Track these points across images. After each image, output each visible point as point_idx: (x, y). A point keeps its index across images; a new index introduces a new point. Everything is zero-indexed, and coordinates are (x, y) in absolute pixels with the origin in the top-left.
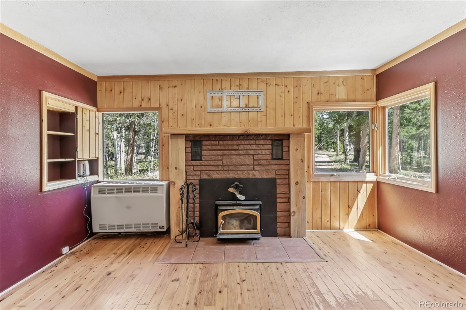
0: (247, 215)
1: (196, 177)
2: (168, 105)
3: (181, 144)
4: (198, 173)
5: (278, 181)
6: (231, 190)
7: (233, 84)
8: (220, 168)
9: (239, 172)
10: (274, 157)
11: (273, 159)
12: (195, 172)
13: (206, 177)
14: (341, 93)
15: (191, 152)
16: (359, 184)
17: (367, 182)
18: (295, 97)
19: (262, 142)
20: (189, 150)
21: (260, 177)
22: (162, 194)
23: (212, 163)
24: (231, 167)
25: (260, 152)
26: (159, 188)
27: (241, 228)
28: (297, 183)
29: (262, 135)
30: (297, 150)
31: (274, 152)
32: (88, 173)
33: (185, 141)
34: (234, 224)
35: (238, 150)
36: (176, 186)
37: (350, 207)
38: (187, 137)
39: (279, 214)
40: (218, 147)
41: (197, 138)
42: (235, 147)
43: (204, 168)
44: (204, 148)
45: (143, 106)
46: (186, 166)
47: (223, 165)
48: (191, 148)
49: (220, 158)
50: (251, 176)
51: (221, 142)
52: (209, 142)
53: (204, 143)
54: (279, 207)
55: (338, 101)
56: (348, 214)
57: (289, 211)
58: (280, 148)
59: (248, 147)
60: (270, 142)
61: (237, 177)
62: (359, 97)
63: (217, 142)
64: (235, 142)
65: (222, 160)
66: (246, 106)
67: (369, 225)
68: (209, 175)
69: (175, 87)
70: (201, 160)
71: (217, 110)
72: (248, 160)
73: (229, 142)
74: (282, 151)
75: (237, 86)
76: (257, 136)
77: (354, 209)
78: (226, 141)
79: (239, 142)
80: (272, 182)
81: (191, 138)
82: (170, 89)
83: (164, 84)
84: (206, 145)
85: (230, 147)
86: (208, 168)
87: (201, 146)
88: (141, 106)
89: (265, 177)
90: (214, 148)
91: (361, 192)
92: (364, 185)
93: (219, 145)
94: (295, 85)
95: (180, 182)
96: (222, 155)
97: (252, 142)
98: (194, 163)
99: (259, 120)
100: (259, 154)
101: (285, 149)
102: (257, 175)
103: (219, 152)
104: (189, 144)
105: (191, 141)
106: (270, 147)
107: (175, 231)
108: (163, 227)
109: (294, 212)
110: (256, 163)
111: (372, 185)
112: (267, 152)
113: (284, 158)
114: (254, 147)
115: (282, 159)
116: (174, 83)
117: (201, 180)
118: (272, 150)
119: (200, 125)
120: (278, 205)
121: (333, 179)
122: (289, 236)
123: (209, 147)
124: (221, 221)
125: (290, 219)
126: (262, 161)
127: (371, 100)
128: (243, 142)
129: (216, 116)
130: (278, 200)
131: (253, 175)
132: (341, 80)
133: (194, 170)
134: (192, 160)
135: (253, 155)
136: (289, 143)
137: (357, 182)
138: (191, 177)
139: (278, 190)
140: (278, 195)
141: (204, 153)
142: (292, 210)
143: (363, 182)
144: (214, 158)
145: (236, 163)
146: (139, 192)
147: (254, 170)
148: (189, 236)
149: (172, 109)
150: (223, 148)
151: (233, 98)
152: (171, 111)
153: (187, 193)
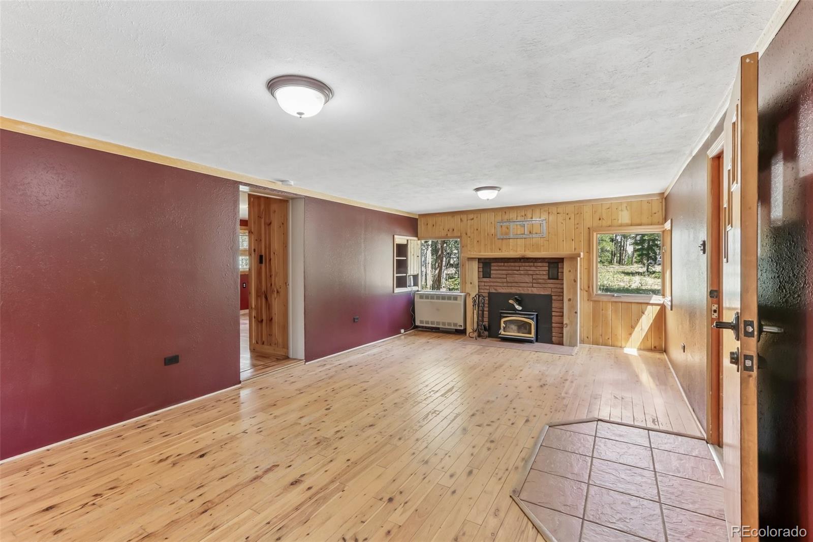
0: (523, 323)
1: (486, 291)
2: (466, 234)
3: (475, 265)
4: (488, 287)
5: (553, 297)
6: (511, 301)
7: (519, 215)
8: (505, 284)
9: (520, 288)
10: (550, 277)
11: (549, 279)
12: (486, 287)
13: (494, 291)
14: (624, 217)
15: (483, 272)
16: (644, 306)
17: (652, 304)
18: (576, 223)
19: (539, 264)
20: (481, 270)
21: (538, 293)
22: (461, 302)
23: (498, 280)
24: (513, 284)
25: (538, 272)
26: (459, 297)
27: (519, 332)
28: (570, 300)
29: (540, 258)
30: (570, 271)
31: (550, 272)
32: (412, 284)
33: (478, 262)
34: (513, 328)
35: (519, 270)
36: (471, 296)
37: (633, 328)
38: (479, 259)
39: (554, 325)
40: (504, 268)
41: (487, 261)
42: (518, 268)
43: (492, 284)
44: (492, 268)
46: (479, 282)
47: (507, 282)
48: (483, 268)
49: (505, 276)
50: (530, 292)
51: (506, 264)
52: (497, 263)
53: (492, 264)
54: (554, 319)
55: (621, 225)
56: (631, 334)
57: (562, 323)
58: (556, 269)
59: (528, 268)
60: (547, 264)
61: (518, 292)
62: (645, 220)
63: (503, 264)
64: (517, 264)
65: (506, 278)
66: (530, 232)
67: (655, 347)
68: (496, 290)
69: (472, 219)
70: (490, 277)
71: (505, 237)
72: (528, 279)
73: (512, 264)
74: (558, 273)
75: (523, 216)
76: (536, 260)
77: (637, 329)
78: (510, 263)
79: (520, 264)
80: (549, 298)
81: (483, 261)
82: (469, 221)
83: (464, 217)
84: (494, 266)
85: (513, 268)
86: (495, 284)
87: (490, 266)
88: (447, 235)
89: (543, 293)
90: (500, 268)
91: (646, 313)
92: (649, 307)
93: (504, 266)
94: (576, 213)
95: (474, 294)
96: (506, 274)
97: (532, 264)
98: (485, 280)
99: (542, 245)
100: (537, 274)
101: (560, 270)
102: (535, 291)
103: (504, 272)
104: (481, 265)
105: (483, 263)
106: (547, 268)
107: (469, 330)
108: (461, 326)
109: (566, 324)
110: (534, 281)
111: (659, 307)
112: (544, 273)
113: (559, 278)
114: (533, 268)
115: (557, 279)
116: (471, 216)
117: (489, 293)
118: (549, 271)
119: (492, 250)
120: (553, 318)
121: (614, 299)
122: (562, 344)
123: (497, 268)
124: (503, 325)
125: (563, 330)
126: (540, 280)
127: (659, 224)
128: (523, 264)
129: (504, 241)
130: (554, 314)
131: (532, 291)
132: (625, 205)
133: (485, 286)
134: (483, 277)
135: (532, 275)
136: (563, 264)
137: (641, 303)
138: (482, 291)
139: (553, 305)
140: (553, 310)
141: (492, 272)
142: (564, 323)
143: (648, 304)
144: (500, 276)
145: (517, 281)
146: (445, 299)
147: (533, 287)
148: (479, 336)
149: (469, 237)
150: (507, 268)
151: (519, 227)
152: (469, 238)
153: (478, 302)
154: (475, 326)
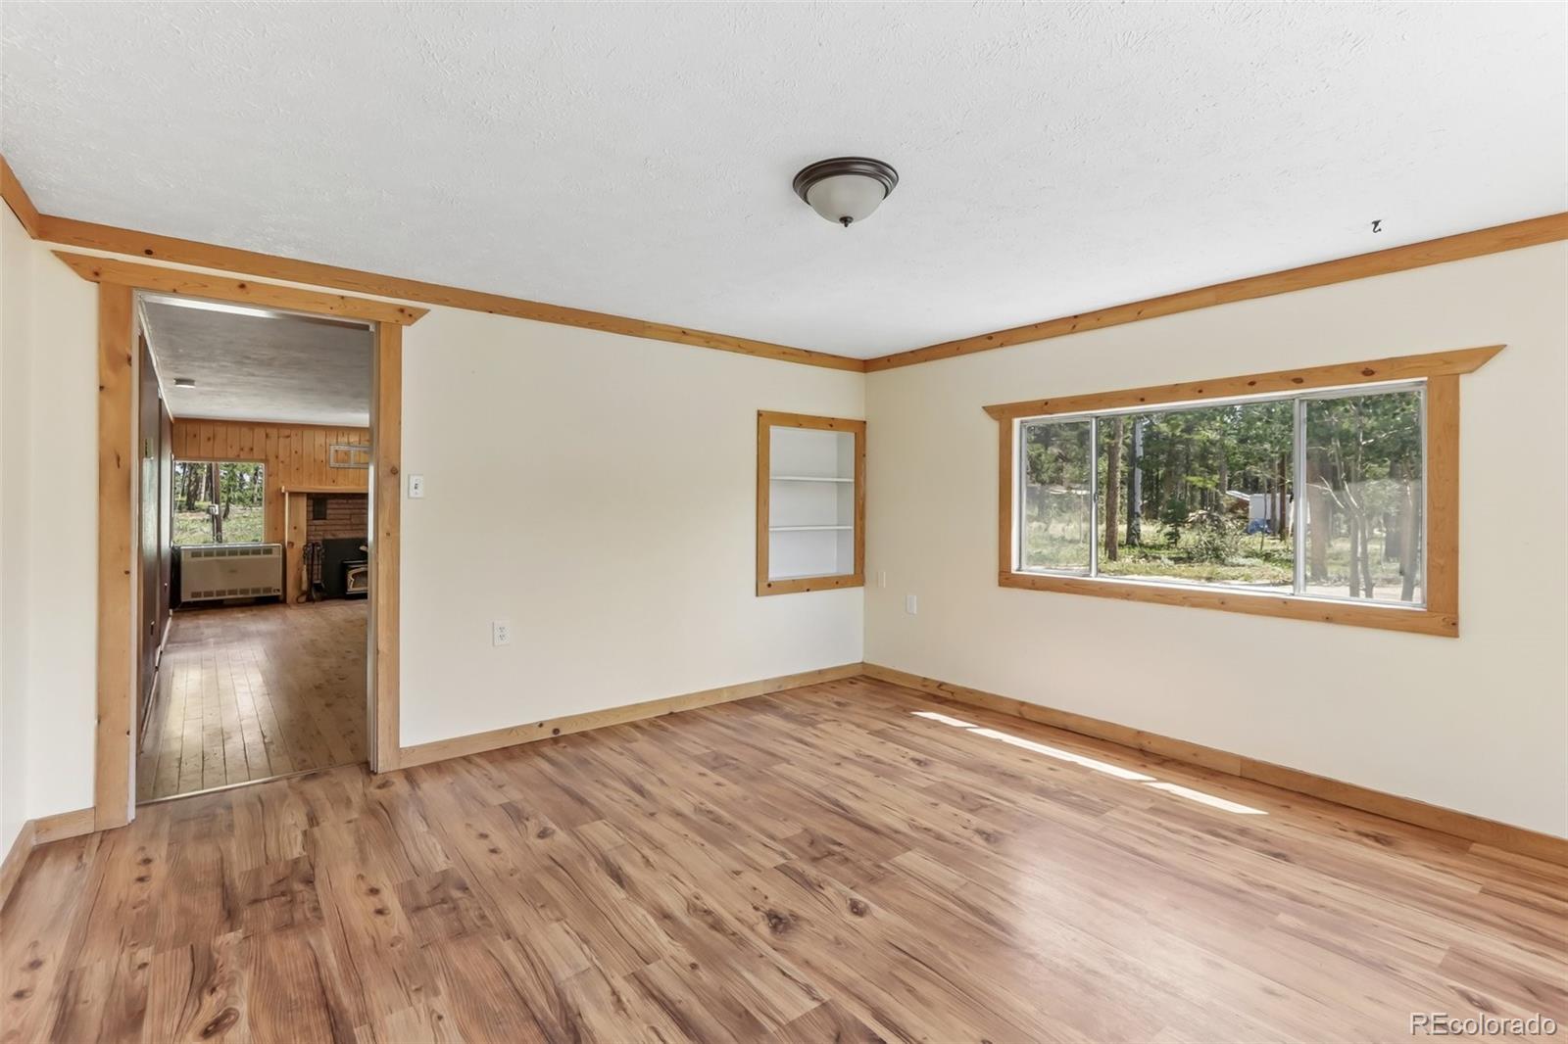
1: (320, 538)
2: (277, 457)
3: (303, 503)
4: (321, 533)
7: (363, 438)
8: (348, 527)
12: (318, 532)
13: (330, 537)
15: (313, 511)
20: (311, 509)
22: (277, 555)
23: (338, 522)
26: (274, 549)
33: (308, 499)
36: (295, 547)
38: (309, 496)
40: (347, 506)
41: (322, 497)
43: (329, 528)
44: (329, 506)
45: (242, 457)
46: (307, 525)
47: (352, 524)
48: (314, 506)
49: (348, 517)
51: (350, 501)
52: (336, 501)
53: (329, 501)
63: (345, 501)
65: (350, 520)
68: (334, 535)
69: (288, 437)
70: (325, 519)
71: (342, 465)
78: (356, 500)
81: (314, 496)
82: (281, 439)
83: (273, 432)
84: (331, 504)
86: (333, 528)
87: (325, 505)
88: (239, 455)
90: (342, 506)
93: (347, 503)
95: (301, 543)
96: (350, 515)
98: (316, 522)
103: (348, 511)
104: (311, 502)
105: (314, 499)
107: (292, 592)
108: (278, 590)
116: (287, 432)
117: (325, 541)
119: (320, 482)
123: (336, 506)
124: (350, 578)
129: (341, 472)
133: (317, 530)
134: (314, 519)
138: (312, 538)
141: (328, 512)
144: (340, 517)
146: (247, 554)
148: (310, 600)
149: (283, 462)
150: (351, 507)
151: (362, 454)
152: (281, 465)
153: (310, 553)
154: (305, 587)
